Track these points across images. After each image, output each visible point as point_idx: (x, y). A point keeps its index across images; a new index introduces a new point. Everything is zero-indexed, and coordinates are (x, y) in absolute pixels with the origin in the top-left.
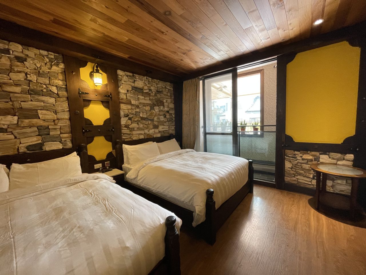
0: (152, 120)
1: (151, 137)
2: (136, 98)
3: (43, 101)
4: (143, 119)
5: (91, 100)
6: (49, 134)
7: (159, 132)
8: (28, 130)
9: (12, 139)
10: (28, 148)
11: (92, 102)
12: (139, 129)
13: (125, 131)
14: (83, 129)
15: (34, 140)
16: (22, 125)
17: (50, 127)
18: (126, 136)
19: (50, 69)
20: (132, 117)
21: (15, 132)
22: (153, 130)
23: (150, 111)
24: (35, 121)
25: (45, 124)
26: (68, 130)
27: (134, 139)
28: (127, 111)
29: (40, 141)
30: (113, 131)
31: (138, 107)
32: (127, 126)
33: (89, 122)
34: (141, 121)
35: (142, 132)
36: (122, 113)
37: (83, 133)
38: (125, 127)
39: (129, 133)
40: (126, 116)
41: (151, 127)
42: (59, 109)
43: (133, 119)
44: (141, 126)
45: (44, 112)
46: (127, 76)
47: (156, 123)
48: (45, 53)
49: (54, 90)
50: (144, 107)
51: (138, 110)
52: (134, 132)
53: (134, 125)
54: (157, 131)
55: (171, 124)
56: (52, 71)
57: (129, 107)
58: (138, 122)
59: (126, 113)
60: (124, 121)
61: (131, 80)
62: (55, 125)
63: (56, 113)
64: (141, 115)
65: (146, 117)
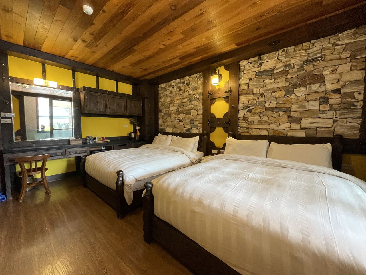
0: (289, 110)
1: (281, 135)
2: (260, 85)
4: (268, 109)
5: (216, 98)
6: (193, 124)
7: (302, 129)
8: (187, 121)
9: (182, 125)
10: (186, 130)
12: (261, 122)
13: (242, 124)
14: (209, 121)
17: (195, 119)
18: (243, 130)
20: (253, 109)
21: (184, 121)
22: (288, 125)
23: (284, 97)
24: (189, 116)
25: (193, 118)
26: (201, 121)
27: (252, 134)
28: (247, 102)
29: (190, 127)
31: (262, 95)
32: (245, 119)
33: (213, 116)
34: (266, 113)
35: (267, 127)
36: (241, 106)
37: (209, 124)
38: (243, 120)
39: (247, 127)
40: (244, 108)
41: (285, 120)
42: (198, 108)
43: (253, 111)
44: (265, 119)
45: (193, 110)
46: (251, 63)
47: (296, 115)
48: (195, 75)
49: (197, 96)
50: (273, 94)
51: (262, 99)
52: (254, 126)
53: (255, 118)
54: (296, 126)
57: (251, 97)
58: (260, 114)
59: (245, 105)
60: (241, 114)
61: (256, 66)
62: (197, 118)
64: (267, 105)
65: (274, 106)
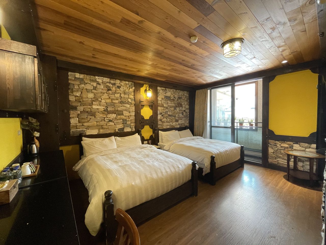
0: (175, 116)
1: (174, 127)
2: (166, 103)
3: (125, 107)
4: (169, 115)
5: (144, 105)
6: (126, 123)
7: (179, 124)
8: (119, 121)
9: (113, 125)
10: (119, 130)
11: (145, 106)
12: (167, 122)
13: (160, 123)
14: (140, 121)
15: (121, 126)
16: (117, 119)
17: (127, 120)
18: (160, 126)
19: (129, 90)
20: (164, 114)
21: (115, 122)
22: (175, 123)
23: (174, 110)
24: (122, 116)
25: (125, 118)
26: (134, 121)
27: (164, 128)
28: (161, 111)
29: (123, 127)
30: (154, 123)
31: (167, 108)
32: (161, 120)
33: (143, 118)
34: (169, 117)
35: (169, 124)
36: (159, 112)
37: (140, 123)
38: (160, 120)
39: (162, 124)
40: (161, 114)
41: (174, 120)
42: (131, 110)
43: (164, 116)
44: (168, 120)
45: (126, 112)
46: (162, 90)
47: (177, 118)
48: (127, 82)
49: (130, 100)
50: (171, 108)
51: (167, 110)
52: (164, 124)
53: (165, 120)
54: (177, 123)
55: (186, 119)
56: (130, 91)
57: (163, 108)
58: (166, 118)
59: (161, 112)
60: (159, 117)
61: (164, 92)
62: (129, 118)
63: (130, 112)
64: (169, 113)
65: (171, 114)
